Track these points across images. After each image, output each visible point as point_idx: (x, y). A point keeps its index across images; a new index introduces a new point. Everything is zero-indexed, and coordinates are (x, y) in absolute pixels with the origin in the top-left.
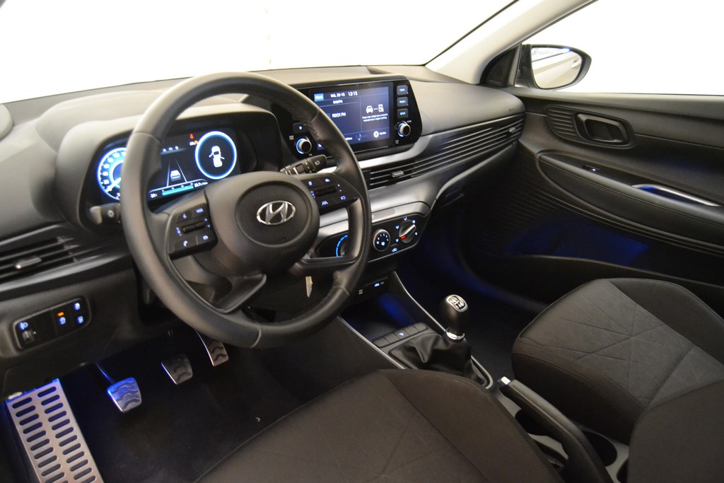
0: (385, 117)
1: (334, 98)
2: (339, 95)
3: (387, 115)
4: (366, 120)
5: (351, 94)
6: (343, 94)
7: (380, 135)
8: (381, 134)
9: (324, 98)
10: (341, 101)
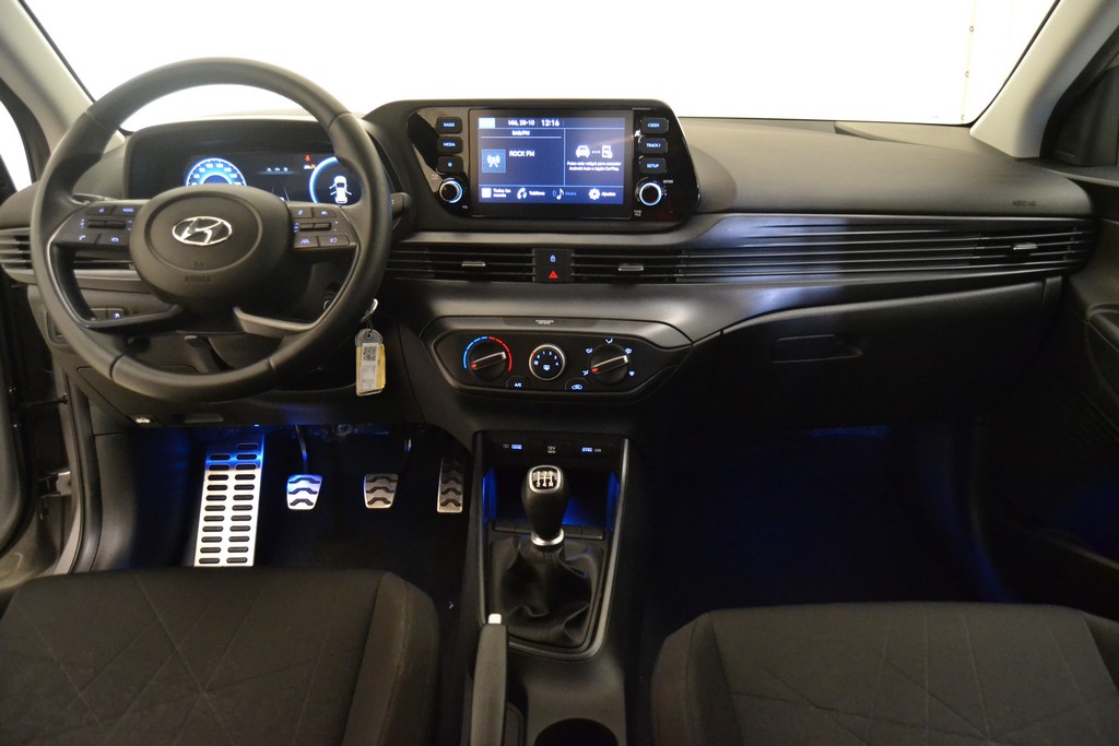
0: (615, 167)
1: (514, 126)
2: (523, 122)
3: (619, 164)
4: (575, 169)
5: (547, 123)
6: (532, 122)
7: (601, 197)
8: (604, 194)
9: (497, 125)
10: (528, 133)
